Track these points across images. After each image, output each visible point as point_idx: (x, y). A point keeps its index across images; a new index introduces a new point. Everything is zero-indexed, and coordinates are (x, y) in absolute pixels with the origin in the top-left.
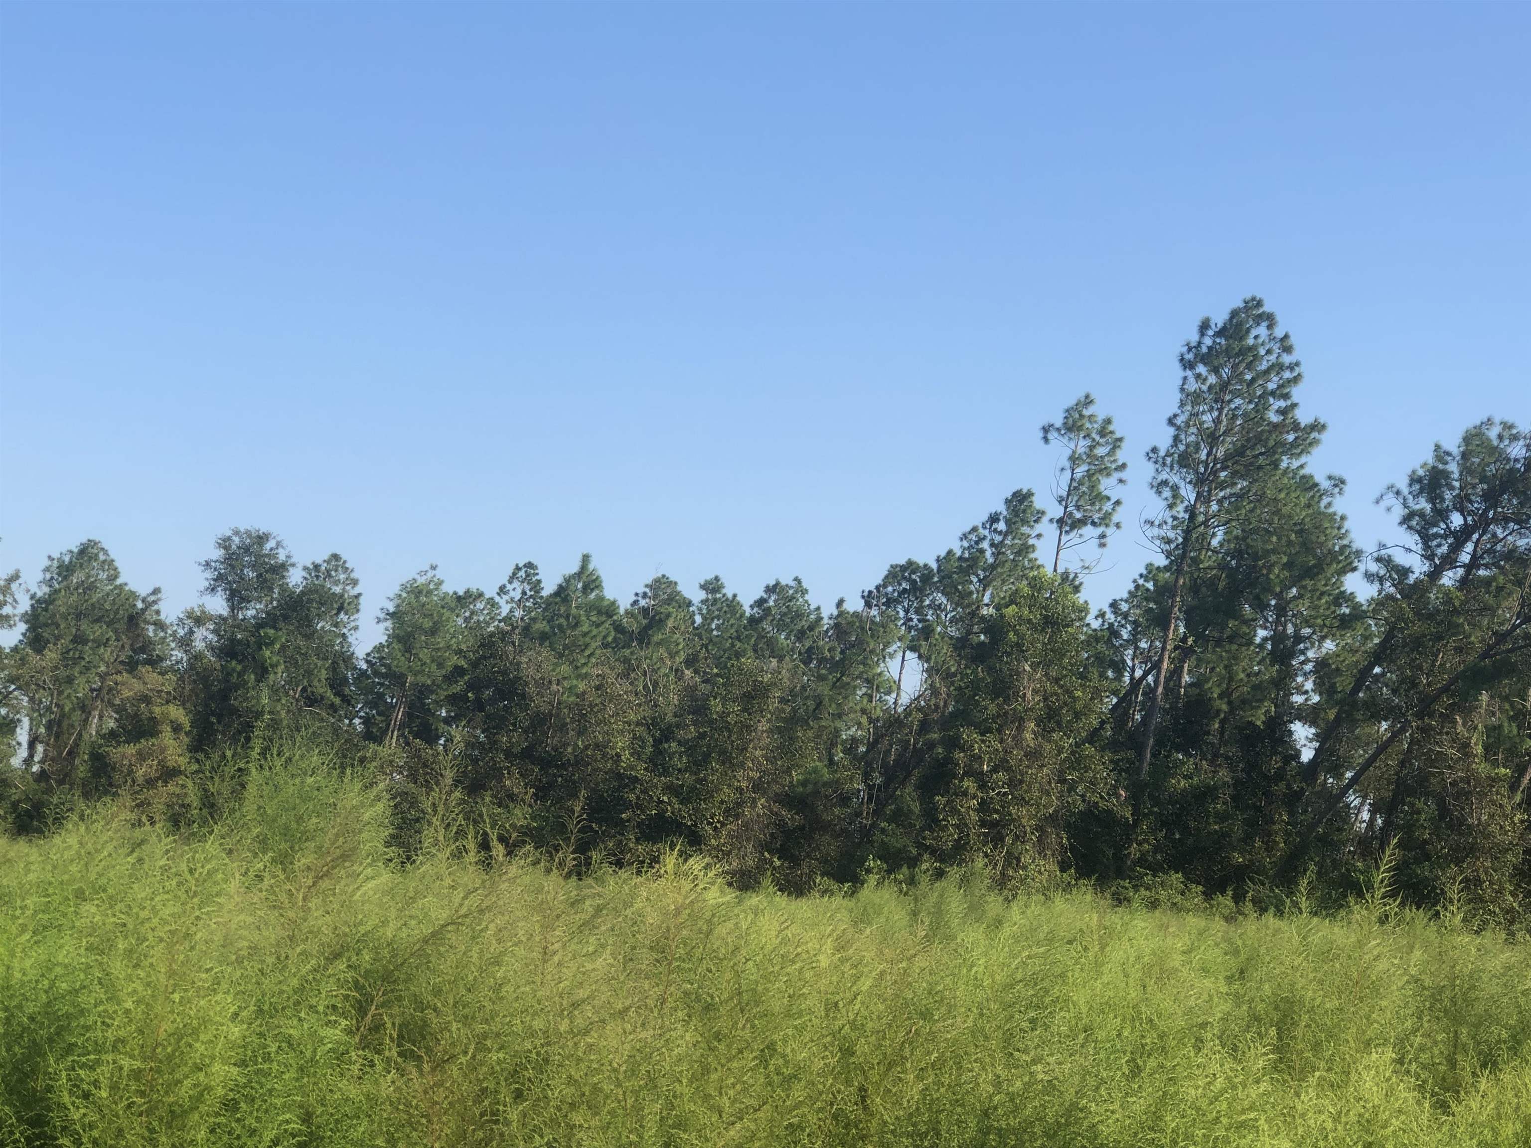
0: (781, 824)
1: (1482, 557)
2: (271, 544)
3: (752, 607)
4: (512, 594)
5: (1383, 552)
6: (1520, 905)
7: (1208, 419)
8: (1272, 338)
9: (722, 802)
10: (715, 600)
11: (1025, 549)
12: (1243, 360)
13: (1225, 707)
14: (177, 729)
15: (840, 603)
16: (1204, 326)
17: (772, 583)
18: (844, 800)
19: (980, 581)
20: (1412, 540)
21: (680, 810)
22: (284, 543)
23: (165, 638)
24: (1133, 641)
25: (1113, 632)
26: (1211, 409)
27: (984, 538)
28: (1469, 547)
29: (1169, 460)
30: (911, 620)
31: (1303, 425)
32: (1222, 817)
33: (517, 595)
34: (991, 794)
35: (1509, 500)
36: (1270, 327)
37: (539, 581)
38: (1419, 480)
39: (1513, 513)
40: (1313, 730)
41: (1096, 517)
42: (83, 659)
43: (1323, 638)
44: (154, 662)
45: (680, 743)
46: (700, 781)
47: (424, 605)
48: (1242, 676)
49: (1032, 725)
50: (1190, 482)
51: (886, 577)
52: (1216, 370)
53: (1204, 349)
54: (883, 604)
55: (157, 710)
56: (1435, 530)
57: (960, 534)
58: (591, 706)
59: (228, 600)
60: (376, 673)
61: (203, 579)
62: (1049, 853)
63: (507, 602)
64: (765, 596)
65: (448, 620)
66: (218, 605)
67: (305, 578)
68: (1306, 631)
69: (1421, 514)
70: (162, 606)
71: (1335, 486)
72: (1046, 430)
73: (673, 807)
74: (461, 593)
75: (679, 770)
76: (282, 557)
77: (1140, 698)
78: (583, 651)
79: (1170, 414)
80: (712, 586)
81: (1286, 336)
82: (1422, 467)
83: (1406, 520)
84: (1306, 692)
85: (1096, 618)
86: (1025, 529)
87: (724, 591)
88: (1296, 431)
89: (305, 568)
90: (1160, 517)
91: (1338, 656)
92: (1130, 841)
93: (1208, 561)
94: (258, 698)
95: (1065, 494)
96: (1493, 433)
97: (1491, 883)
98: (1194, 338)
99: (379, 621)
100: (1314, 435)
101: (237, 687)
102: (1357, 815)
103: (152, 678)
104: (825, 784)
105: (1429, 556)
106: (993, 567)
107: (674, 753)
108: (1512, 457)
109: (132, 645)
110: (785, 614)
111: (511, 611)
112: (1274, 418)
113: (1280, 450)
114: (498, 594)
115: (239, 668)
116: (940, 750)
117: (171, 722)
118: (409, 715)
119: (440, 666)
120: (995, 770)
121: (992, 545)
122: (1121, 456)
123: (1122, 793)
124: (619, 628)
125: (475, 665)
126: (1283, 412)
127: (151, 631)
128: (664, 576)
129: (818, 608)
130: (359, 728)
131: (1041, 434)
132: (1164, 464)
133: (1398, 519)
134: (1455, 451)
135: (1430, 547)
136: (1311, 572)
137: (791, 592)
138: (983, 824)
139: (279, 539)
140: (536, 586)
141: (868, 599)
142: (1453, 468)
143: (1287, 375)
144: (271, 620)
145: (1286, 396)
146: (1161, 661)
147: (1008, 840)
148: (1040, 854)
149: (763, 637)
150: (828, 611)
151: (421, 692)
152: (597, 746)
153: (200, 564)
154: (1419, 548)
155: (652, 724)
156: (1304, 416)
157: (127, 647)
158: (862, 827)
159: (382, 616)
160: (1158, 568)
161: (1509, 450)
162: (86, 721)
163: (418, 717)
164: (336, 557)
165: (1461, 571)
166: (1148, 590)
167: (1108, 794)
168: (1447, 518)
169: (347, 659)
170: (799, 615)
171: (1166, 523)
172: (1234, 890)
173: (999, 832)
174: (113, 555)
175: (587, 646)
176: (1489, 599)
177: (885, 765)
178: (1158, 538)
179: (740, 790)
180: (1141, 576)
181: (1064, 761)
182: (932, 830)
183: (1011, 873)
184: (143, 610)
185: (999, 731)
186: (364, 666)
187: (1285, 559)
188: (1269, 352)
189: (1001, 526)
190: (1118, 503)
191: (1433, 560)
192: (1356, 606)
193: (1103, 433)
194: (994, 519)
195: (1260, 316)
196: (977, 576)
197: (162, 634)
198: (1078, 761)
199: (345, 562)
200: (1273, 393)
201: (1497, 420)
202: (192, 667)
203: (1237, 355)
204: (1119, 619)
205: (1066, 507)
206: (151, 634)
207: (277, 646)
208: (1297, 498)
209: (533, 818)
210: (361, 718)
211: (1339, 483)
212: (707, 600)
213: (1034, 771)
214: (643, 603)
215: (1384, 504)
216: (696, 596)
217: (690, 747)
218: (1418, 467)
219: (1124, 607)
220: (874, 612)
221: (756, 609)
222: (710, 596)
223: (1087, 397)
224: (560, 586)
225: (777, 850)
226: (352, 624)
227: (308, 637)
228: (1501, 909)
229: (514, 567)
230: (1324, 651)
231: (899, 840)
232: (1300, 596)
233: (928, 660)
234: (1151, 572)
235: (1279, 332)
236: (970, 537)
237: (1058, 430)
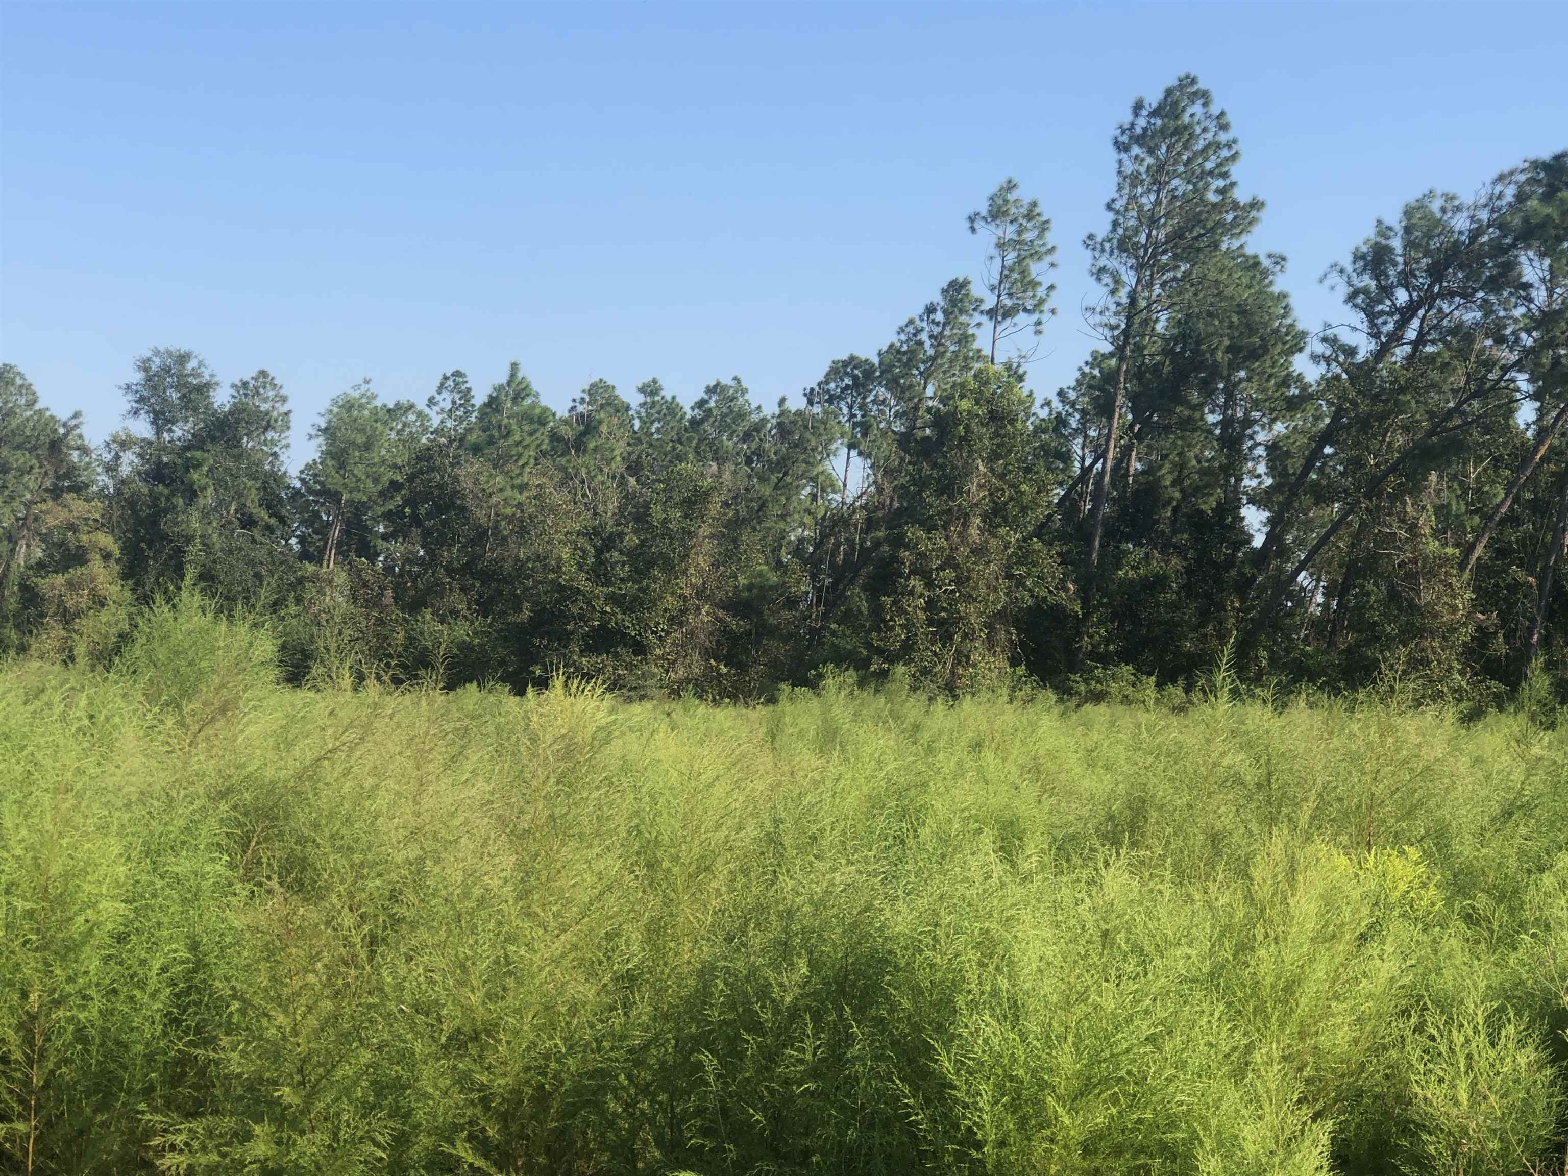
0: (726, 631)
1: (1428, 333)
2: (191, 365)
3: (693, 409)
4: (442, 404)
5: (1329, 332)
6: (1468, 683)
7: (1147, 201)
8: (1208, 116)
9: (666, 610)
10: (653, 403)
11: (965, 339)
12: (1180, 139)
13: (1177, 495)
14: (107, 556)
15: (782, 401)
16: (1138, 107)
17: (712, 383)
18: (792, 603)
19: (921, 373)
20: (1358, 319)
21: (623, 620)
22: (206, 363)
23: (89, 464)
24: (1082, 430)
25: (1060, 421)
26: (1149, 191)
27: (922, 329)
28: (1415, 323)
29: (1107, 246)
30: (855, 416)
31: (1242, 204)
32: (1174, 606)
33: (448, 405)
34: (938, 591)
35: (1455, 274)
36: (1205, 105)
37: (469, 390)
38: (1363, 257)
39: (1459, 287)
40: (1267, 514)
41: (1029, 304)
42: (7, 488)
43: (1273, 421)
44: (78, 489)
45: (621, 553)
46: (644, 590)
47: (355, 420)
48: (1194, 462)
49: (978, 521)
50: (1131, 268)
51: (828, 374)
52: (1151, 152)
53: (1138, 131)
54: (826, 401)
55: (84, 538)
56: (1380, 307)
57: (896, 329)
58: (530, 517)
59: (152, 423)
60: (310, 491)
61: (125, 403)
62: (998, 649)
63: (438, 413)
64: (706, 397)
65: (381, 434)
66: (142, 428)
67: (233, 397)
68: (1256, 415)
69: (1365, 291)
70: (84, 430)
71: (1277, 263)
72: (972, 220)
73: (619, 618)
74: (391, 406)
75: (622, 580)
76: (206, 378)
77: (1091, 488)
78: (516, 461)
79: (1107, 199)
80: (651, 389)
81: (1222, 114)
82: (1365, 243)
83: (1351, 298)
84: (1259, 476)
85: (1042, 407)
86: (963, 318)
87: (662, 393)
88: (1235, 210)
89: (234, 386)
90: (1102, 303)
91: (1288, 438)
92: (1080, 635)
93: (1152, 347)
94: (188, 522)
95: (996, 282)
96: (1435, 206)
97: (1439, 663)
98: (1128, 118)
99: (311, 437)
100: (1253, 213)
101: (166, 512)
102: (1311, 598)
103: (77, 506)
104: (771, 588)
105: (1376, 335)
106: (933, 359)
107: (617, 562)
108: (1457, 229)
109: (56, 471)
110: (727, 415)
111: (442, 422)
112: (1212, 197)
113: (1220, 231)
114: (428, 406)
115: (166, 492)
116: (887, 548)
117: (101, 550)
118: (346, 532)
119: (376, 481)
120: (941, 568)
121: (931, 337)
122: (1050, 238)
123: (1071, 586)
124: (555, 437)
125: (411, 478)
126: (1221, 192)
127: (75, 456)
128: (601, 380)
129: (759, 408)
130: (297, 548)
131: (968, 225)
132: (1103, 250)
133: (1342, 297)
134: (1398, 228)
135: (1376, 325)
136: (1256, 354)
137: (731, 391)
138: (931, 622)
139: (200, 358)
140: (467, 395)
141: (810, 397)
142: (1397, 244)
143: (1225, 153)
144: (198, 442)
145: (1225, 175)
146: (1106, 450)
147: (957, 638)
148: (989, 650)
149: (705, 439)
150: (770, 410)
151: (357, 509)
152: (538, 558)
153: (120, 388)
154: (1365, 326)
155: (593, 533)
156: (1242, 195)
157: (51, 473)
158: (812, 630)
159: (314, 432)
160: (1103, 355)
161: (1453, 223)
162: (13, 550)
163: (355, 534)
164: (263, 373)
165: (1408, 349)
166: (1094, 377)
167: (1056, 588)
168: (1392, 294)
169: (278, 479)
170: (742, 415)
171: (1108, 309)
172: (1186, 679)
173: (947, 631)
174: (30, 380)
175: (520, 456)
176: (1434, 375)
177: (833, 565)
178: (1101, 325)
179: (682, 597)
180: (1087, 363)
181: (1010, 557)
182: (879, 631)
183: (960, 671)
184: (66, 435)
185: (945, 527)
186: (297, 484)
187: (1227, 342)
188: (1205, 130)
189: (939, 316)
190: (1051, 287)
191: (1379, 338)
192: (1304, 387)
193: (1029, 216)
194: (930, 310)
195: (1195, 94)
196: (917, 369)
197: (87, 459)
198: (1025, 556)
199: (273, 379)
200: (1211, 173)
201: (1439, 192)
202: (119, 492)
203: (1172, 135)
204: (1067, 407)
205: (999, 296)
206: (76, 460)
207: (205, 468)
208: (1239, 278)
209: (475, 634)
210: (297, 537)
211: (1280, 260)
212: (645, 403)
213: (981, 567)
214: (580, 409)
215: (1328, 282)
216: (635, 400)
217: (633, 555)
218: (1360, 243)
219: (1072, 395)
220: (817, 409)
221: (696, 411)
222: (649, 400)
223: (1010, 182)
224: (490, 396)
225: (725, 656)
226: (284, 442)
227: (237, 458)
228: (1450, 688)
229: (441, 377)
230: (1275, 433)
231: (848, 643)
232: (1249, 379)
233: (869, 456)
234: (1097, 359)
235: (1215, 110)
236: (907, 330)
237: (984, 218)
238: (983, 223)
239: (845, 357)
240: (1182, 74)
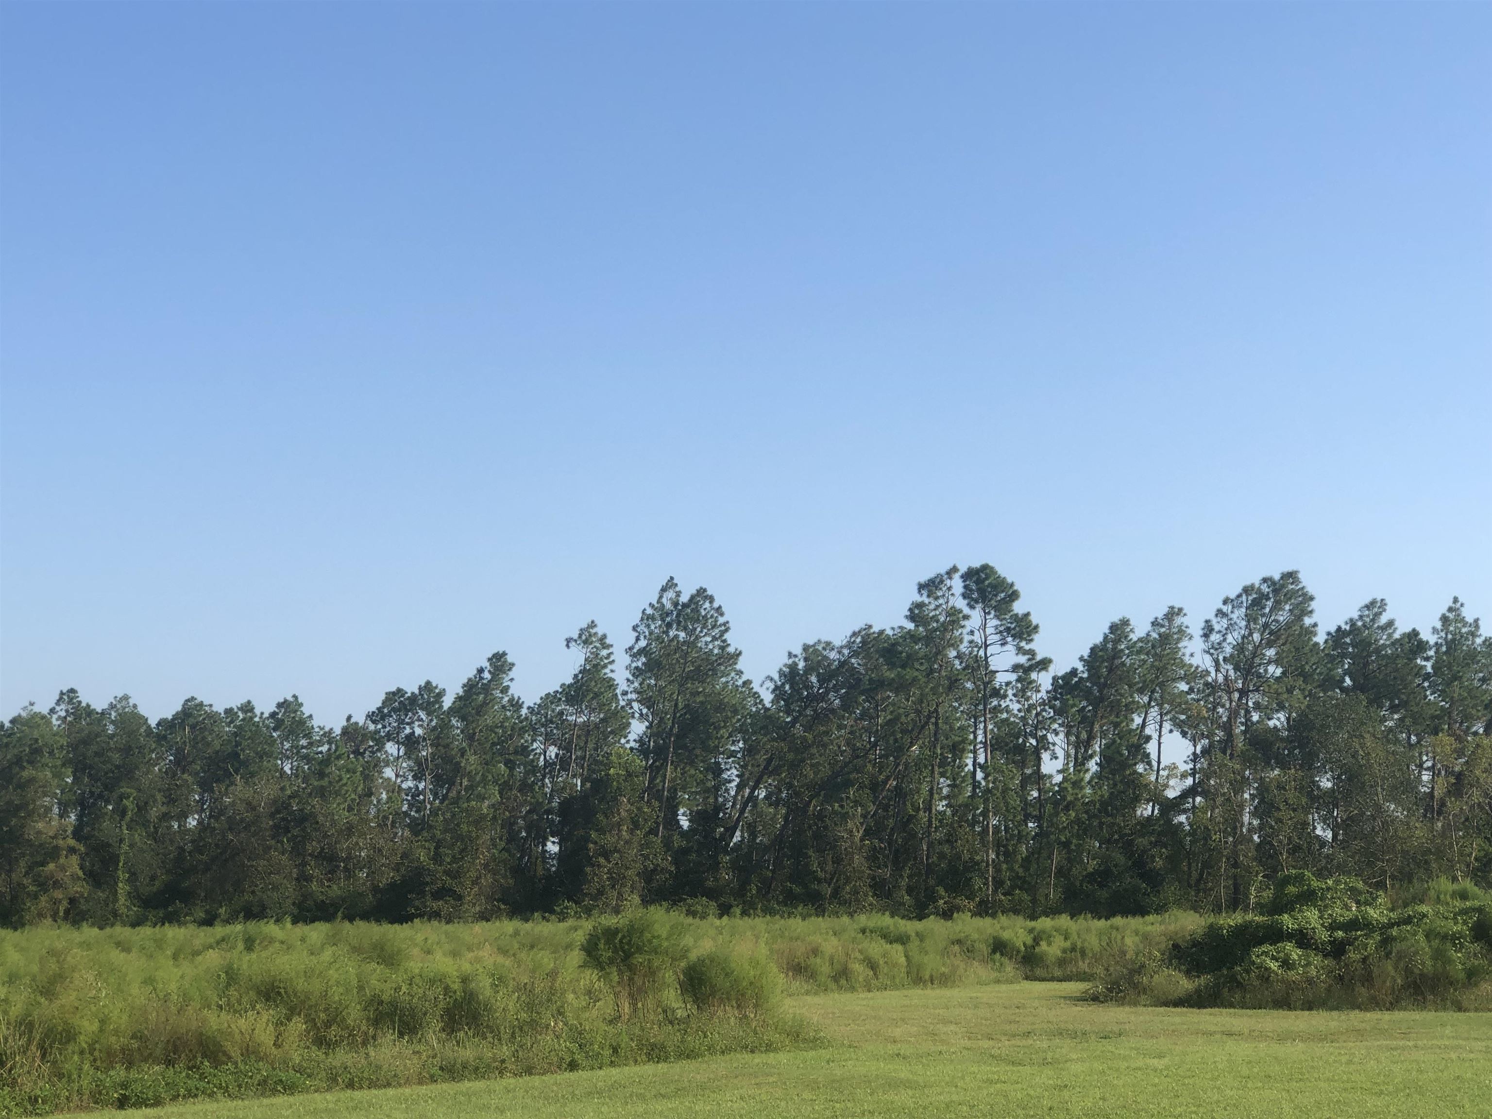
0: (500, 886)
3: (269, 719)
4: (59, 713)
8: (713, 609)
9: (470, 877)
15: (349, 718)
17: (280, 700)
21: (452, 883)
33: (63, 714)
36: (711, 602)
37: (80, 702)
38: (783, 672)
46: (460, 867)
49: (625, 828)
51: (384, 701)
54: (380, 718)
63: (57, 719)
64: (277, 710)
72: (569, 641)
73: (448, 882)
75: (449, 863)
81: (720, 607)
96: (821, 647)
108: (831, 658)
111: (60, 726)
112: (717, 651)
114: (51, 714)
123: (669, 858)
126: (722, 648)
131: (565, 643)
134: (800, 656)
140: (77, 706)
141: (369, 716)
142: (800, 664)
143: (723, 628)
145: (723, 640)
150: (339, 723)
161: (829, 655)
167: (662, 859)
173: (614, 883)
179: (478, 870)
181: (642, 844)
185: (610, 832)
188: (712, 616)
193: (602, 643)
195: (706, 597)
198: (648, 844)
201: (823, 640)
213: (630, 851)
223: (593, 622)
235: (716, 605)
237: (576, 641)
238: (574, 643)
239: (394, 689)
240: (698, 588)
